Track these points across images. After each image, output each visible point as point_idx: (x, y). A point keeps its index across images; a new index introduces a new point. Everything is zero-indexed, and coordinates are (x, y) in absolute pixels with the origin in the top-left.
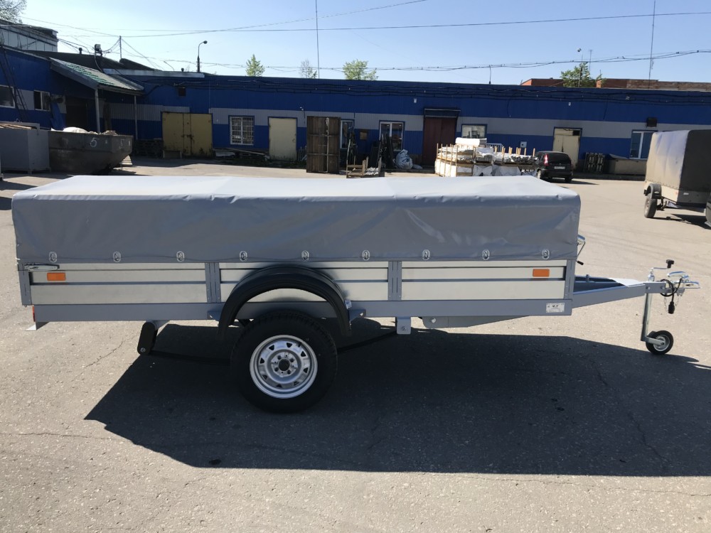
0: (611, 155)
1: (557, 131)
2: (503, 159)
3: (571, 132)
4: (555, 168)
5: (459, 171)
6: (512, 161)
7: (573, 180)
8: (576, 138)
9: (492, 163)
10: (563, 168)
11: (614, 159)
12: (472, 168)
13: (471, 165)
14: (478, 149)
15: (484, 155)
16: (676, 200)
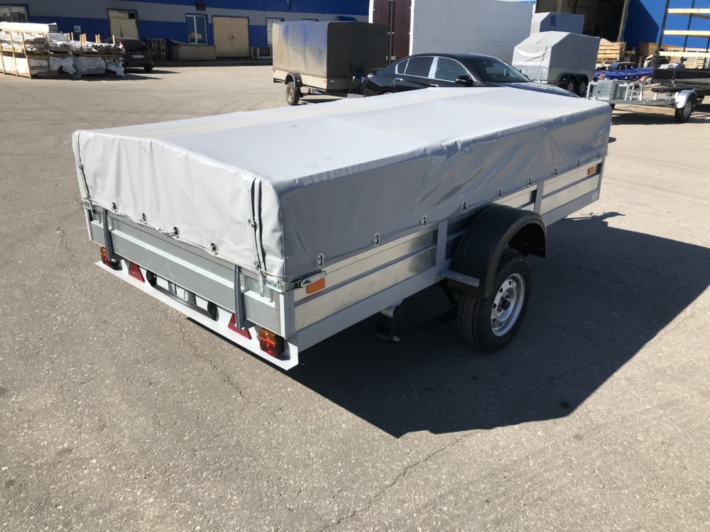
0: (173, 41)
1: (111, 13)
2: (81, 48)
3: (126, 15)
4: (134, 56)
5: (32, 65)
6: (94, 50)
7: (154, 69)
8: (133, 22)
9: (71, 53)
10: (142, 57)
11: (175, 44)
12: (48, 60)
13: (46, 57)
14: (51, 36)
15: (59, 43)
16: (326, 88)
